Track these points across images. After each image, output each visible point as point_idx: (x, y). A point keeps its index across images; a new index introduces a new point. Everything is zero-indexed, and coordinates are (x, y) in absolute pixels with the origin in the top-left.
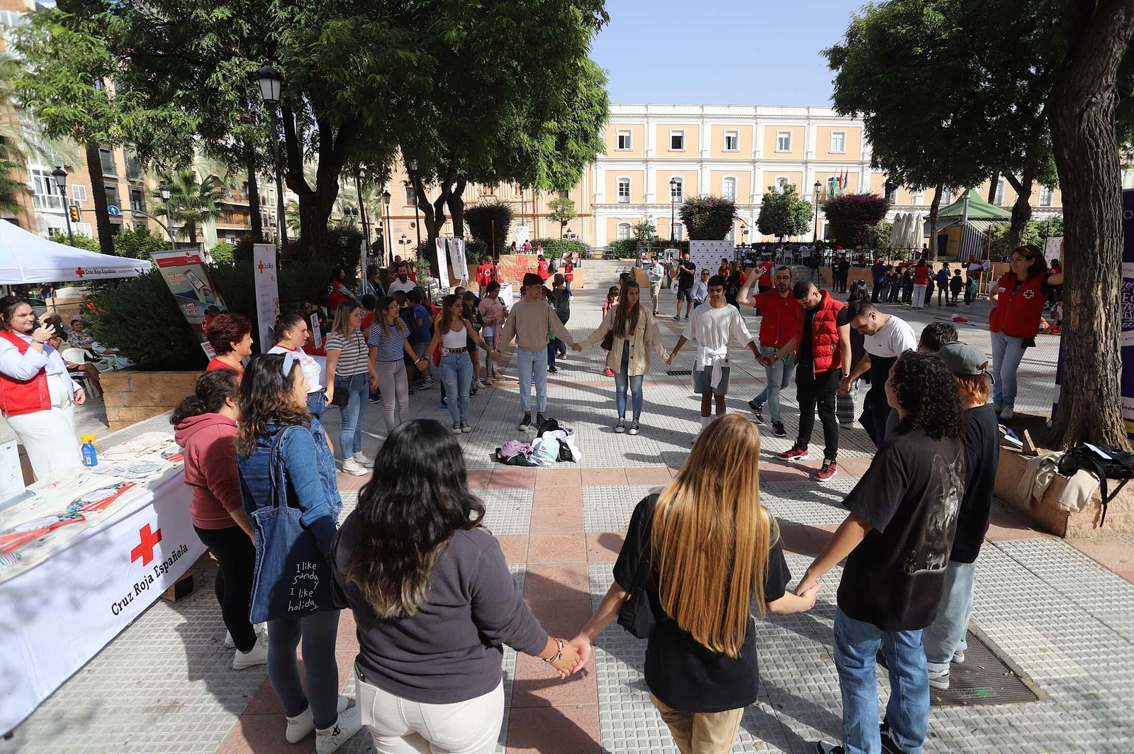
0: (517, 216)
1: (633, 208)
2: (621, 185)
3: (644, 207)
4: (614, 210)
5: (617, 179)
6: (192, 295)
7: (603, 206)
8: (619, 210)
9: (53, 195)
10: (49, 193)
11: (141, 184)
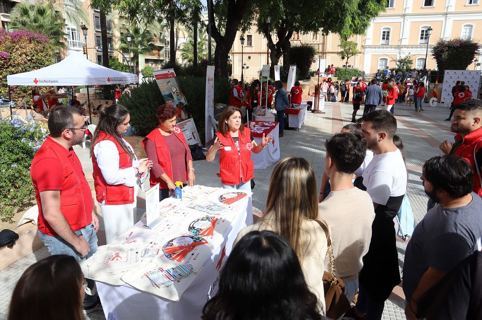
0: (318, 53)
1: (391, 48)
2: (384, 32)
3: (399, 47)
4: (377, 49)
5: (382, 28)
6: (170, 96)
7: (370, 47)
8: (381, 49)
9: (74, 40)
10: (73, 40)
11: (112, 34)
